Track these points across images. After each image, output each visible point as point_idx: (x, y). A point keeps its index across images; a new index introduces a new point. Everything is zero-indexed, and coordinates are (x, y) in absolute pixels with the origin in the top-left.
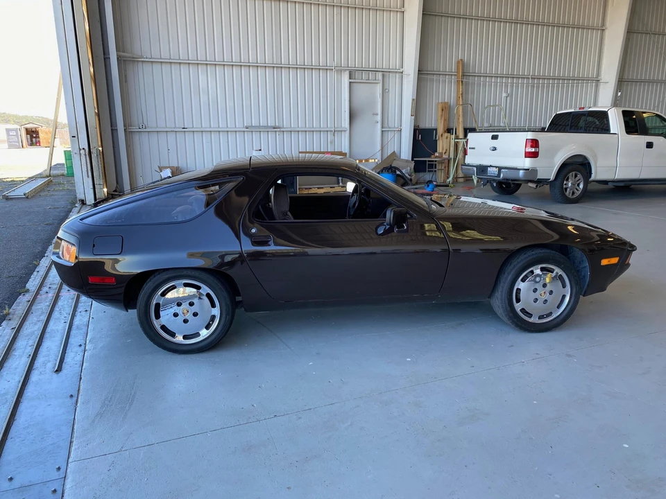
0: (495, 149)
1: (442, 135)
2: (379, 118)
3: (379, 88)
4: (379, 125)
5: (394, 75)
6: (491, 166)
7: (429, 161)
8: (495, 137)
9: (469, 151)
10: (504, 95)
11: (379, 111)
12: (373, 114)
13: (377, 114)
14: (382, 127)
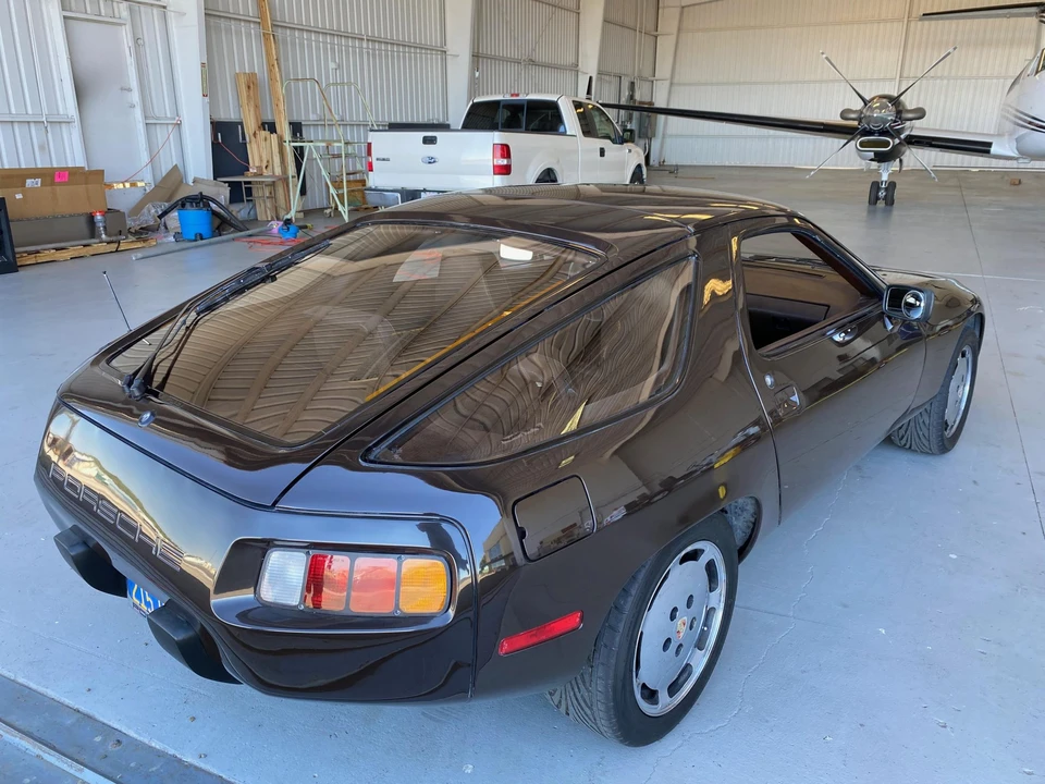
0: (431, 161)
1: (255, 134)
2: (135, 97)
3: (125, 34)
4: (138, 113)
5: (149, 9)
6: (425, 191)
7: (246, 183)
8: (429, 141)
9: (375, 164)
10: (332, 65)
11: (134, 83)
12: (122, 89)
13: (130, 90)
14: (146, 118)
